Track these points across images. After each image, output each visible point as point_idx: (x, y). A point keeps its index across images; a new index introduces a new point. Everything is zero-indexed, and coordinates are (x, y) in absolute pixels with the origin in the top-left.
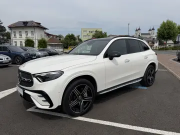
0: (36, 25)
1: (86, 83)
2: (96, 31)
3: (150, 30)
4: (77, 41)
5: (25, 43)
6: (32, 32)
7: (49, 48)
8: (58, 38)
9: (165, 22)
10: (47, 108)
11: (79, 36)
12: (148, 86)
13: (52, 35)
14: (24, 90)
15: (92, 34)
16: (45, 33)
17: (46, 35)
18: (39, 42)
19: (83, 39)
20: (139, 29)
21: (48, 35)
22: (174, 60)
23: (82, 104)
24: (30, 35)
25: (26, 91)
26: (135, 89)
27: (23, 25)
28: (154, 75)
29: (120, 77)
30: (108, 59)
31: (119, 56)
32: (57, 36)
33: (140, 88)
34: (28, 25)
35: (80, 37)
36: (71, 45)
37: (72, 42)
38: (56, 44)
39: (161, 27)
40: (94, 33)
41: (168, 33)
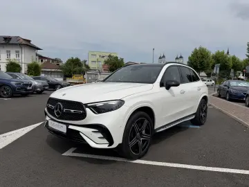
0: (24, 42)
1: (145, 117)
2: (110, 56)
3: (177, 58)
4: (84, 67)
5: (7, 68)
6: (17, 52)
7: (43, 75)
8: (55, 63)
9: (198, 49)
10: (106, 146)
11: (85, 61)
12: (200, 124)
13: (46, 58)
14: (68, 125)
15: (103, 60)
16: (37, 55)
17: (37, 57)
18: (28, 67)
19: (91, 66)
20: (164, 57)
21: (41, 58)
22: (214, 95)
23: (141, 143)
24: (13, 57)
25: (70, 127)
26: (186, 128)
27: (4, 42)
28: (206, 112)
29: (174, 112)
30: (164, 88)
31: (177, 85)
32: (53, 60)
33: (191, 126)
34: (11, 42)
35: (87, 63)
36: (75, 72)
37: (77, 68)
38: (53, 70)
39: (192, 55)
40: (106, 58)
41: (201, 63)
